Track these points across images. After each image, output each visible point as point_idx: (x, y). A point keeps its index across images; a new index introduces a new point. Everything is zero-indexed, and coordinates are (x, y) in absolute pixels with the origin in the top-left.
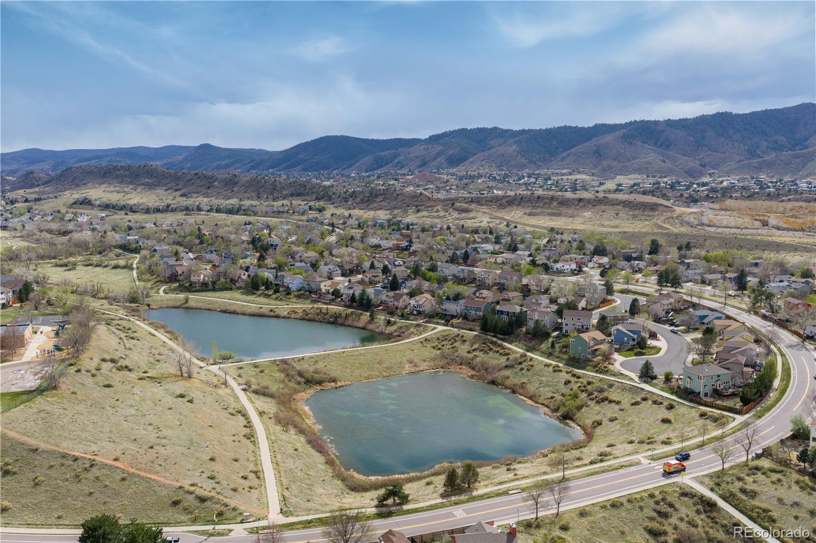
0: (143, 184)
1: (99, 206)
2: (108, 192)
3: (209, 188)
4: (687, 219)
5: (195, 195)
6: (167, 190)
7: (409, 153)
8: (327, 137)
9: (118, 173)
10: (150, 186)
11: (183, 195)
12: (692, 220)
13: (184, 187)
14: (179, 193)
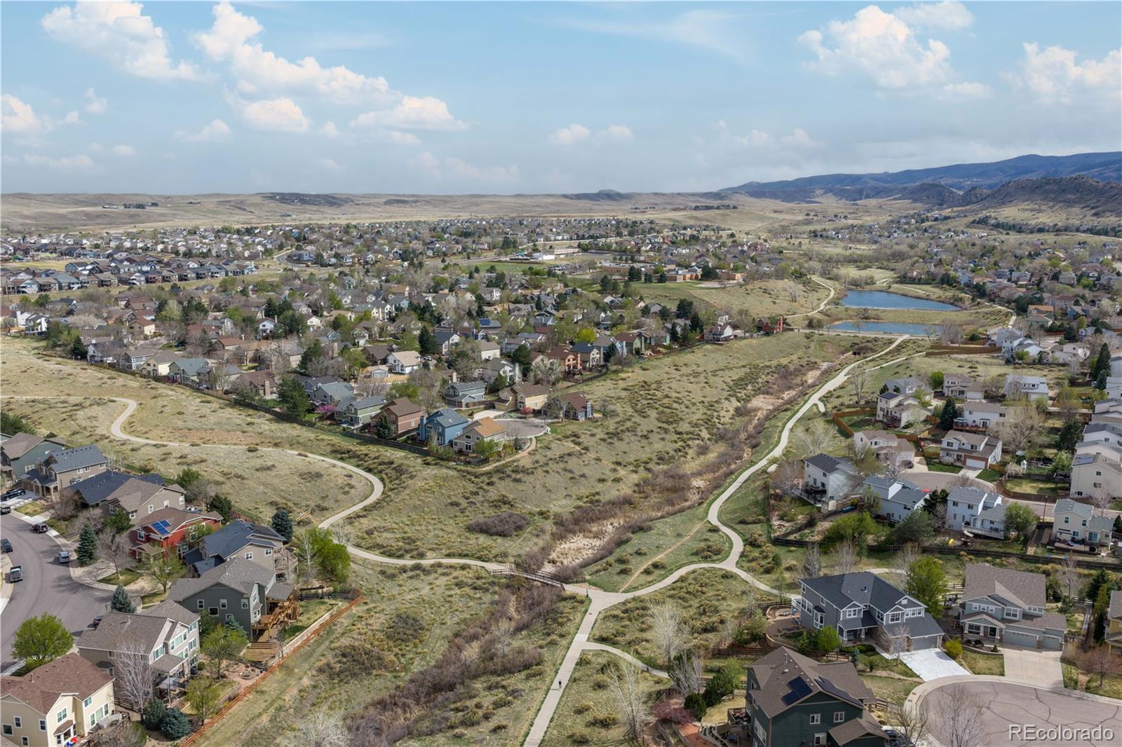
0: (1063, 201)
1: (992, 226)
2: (1023, 210)
5: (1108, 214)
9: (1047, 187)
10: (1069, 203)
11: (1096, 214)
13: (1104, 204)
14: (1093, 211)
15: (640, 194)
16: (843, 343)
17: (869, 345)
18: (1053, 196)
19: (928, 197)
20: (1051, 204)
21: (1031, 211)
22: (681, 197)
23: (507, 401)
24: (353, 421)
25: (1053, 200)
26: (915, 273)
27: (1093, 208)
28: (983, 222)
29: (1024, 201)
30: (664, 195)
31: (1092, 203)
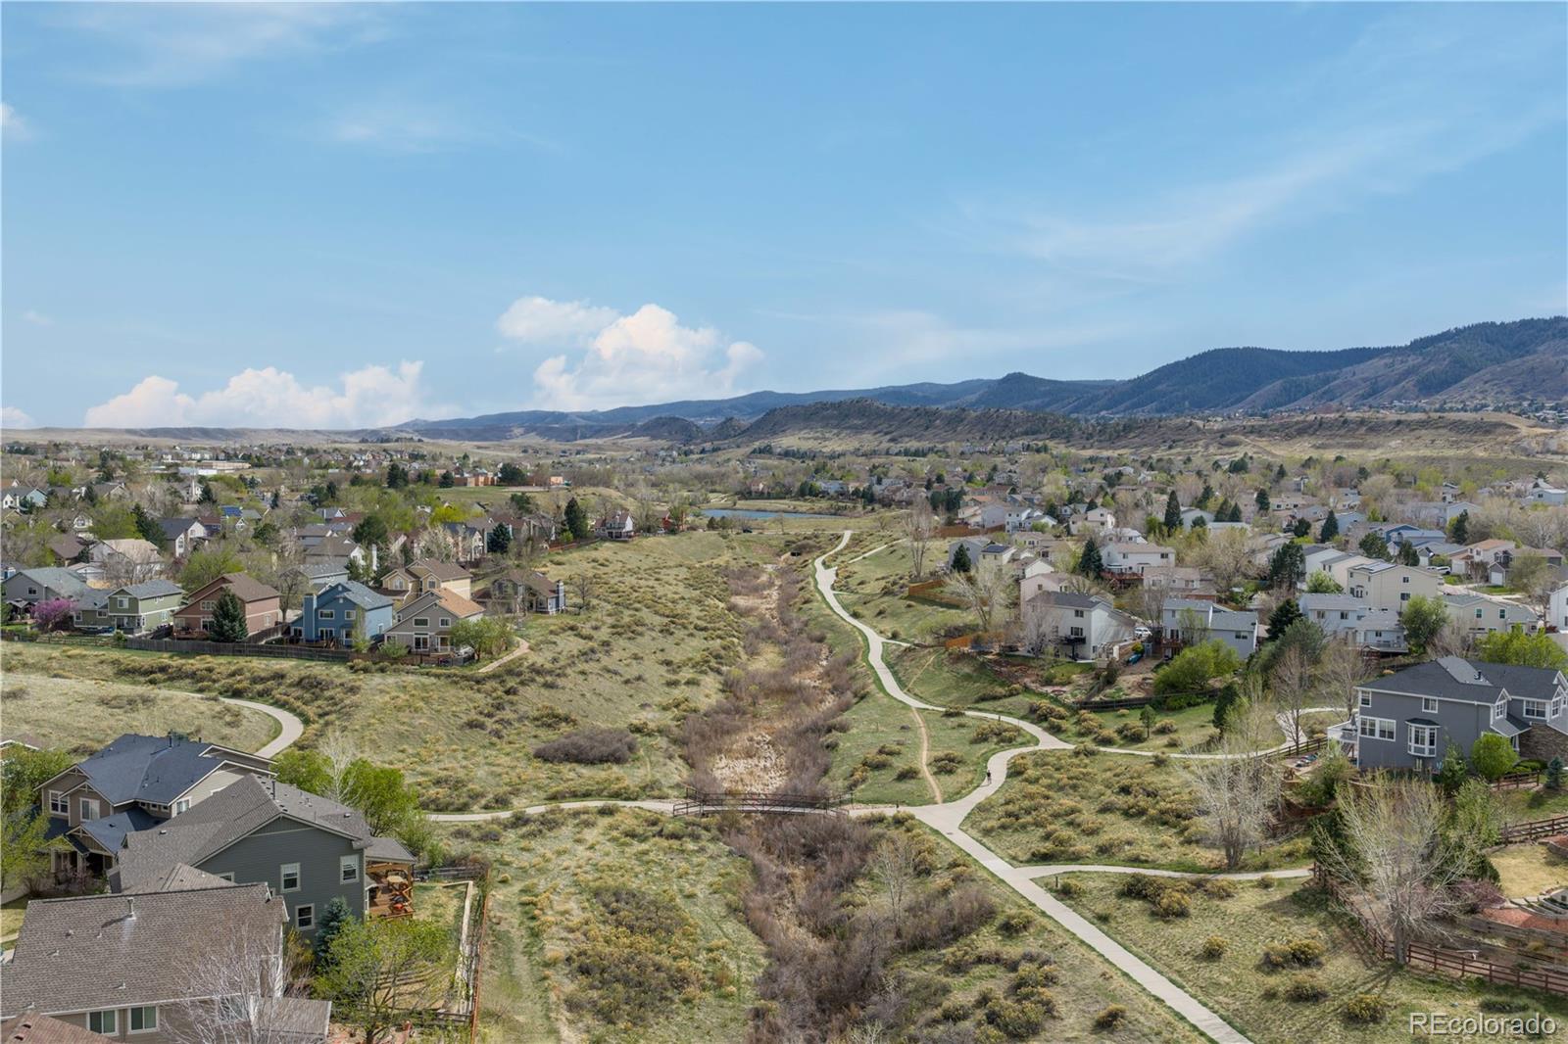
0: (849, 428)
1: (779, 454)
2: (804, 438)
3: (927, 428)
4: (1525, 444)
5: (907, 439)
6: (876, 433)
7: (1354, 374)
8: (1216, 351)
9: (825, 413)
10: (857, 430)
11: (892, 440)
12: (1533, 445)
13: (899, 428)
14: (888, 437)
15: (255, 431)
16: (774, 543)
17: (811, 542)
18: (835, 422)
19: (670, 433)
20: (835, 431)
21: (816, 439)
22: (320, 436)
23: (406, 591)
24: (134, 622)
25: (836, 426)
26: (761, 486)
27: (886, 434)
28: (766, 451)
29: (801, 430)
30: (293, 432)
31: (884, 427)
